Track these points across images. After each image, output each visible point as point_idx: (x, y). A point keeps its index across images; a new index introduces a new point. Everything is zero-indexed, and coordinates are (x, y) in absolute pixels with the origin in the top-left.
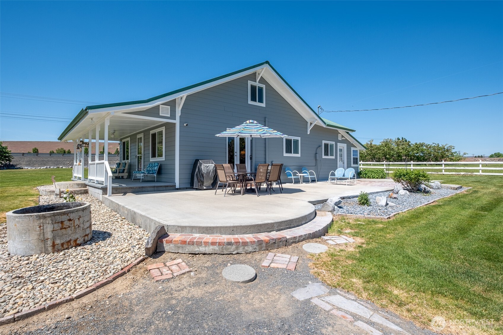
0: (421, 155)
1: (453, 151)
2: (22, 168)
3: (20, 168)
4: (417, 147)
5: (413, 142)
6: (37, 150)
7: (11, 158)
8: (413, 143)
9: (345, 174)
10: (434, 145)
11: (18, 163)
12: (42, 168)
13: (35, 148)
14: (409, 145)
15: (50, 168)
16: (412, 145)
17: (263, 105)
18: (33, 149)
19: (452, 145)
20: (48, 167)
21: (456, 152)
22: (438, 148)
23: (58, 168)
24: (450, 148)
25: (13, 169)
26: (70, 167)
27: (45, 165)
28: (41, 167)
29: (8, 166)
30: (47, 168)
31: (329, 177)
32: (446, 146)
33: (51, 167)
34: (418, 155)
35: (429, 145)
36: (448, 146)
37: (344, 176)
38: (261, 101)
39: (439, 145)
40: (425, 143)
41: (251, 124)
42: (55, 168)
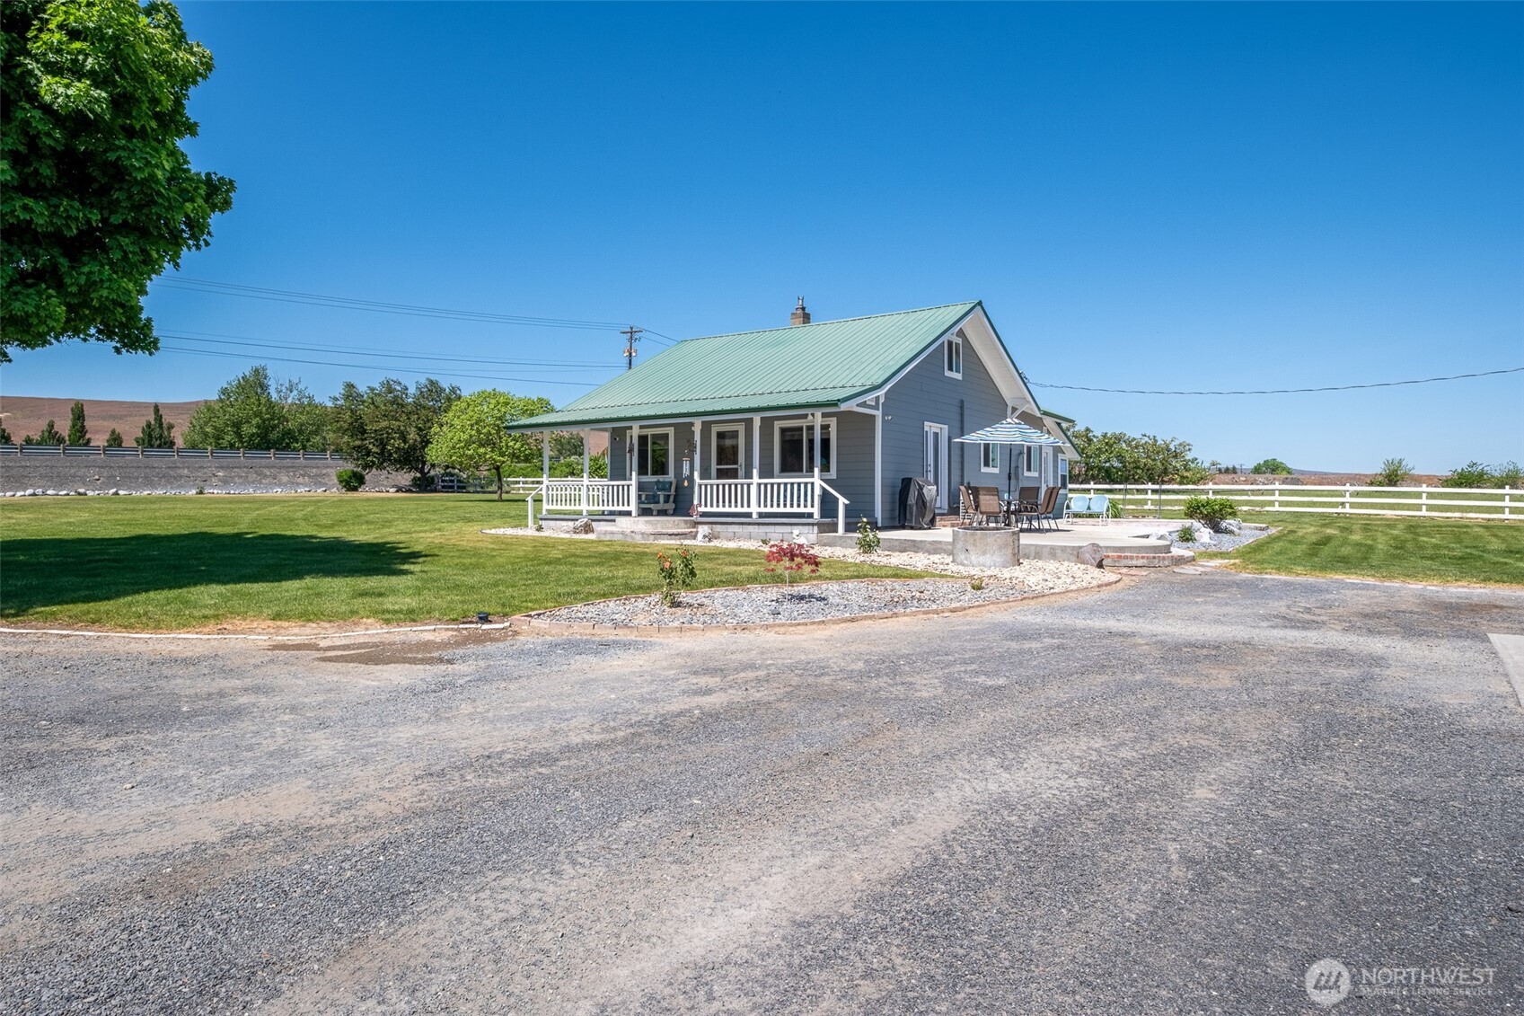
0: (1116, 464)
1: (1189, 456)
4: (1107, 444)
5: (1097, 433)
8: (1096, 435)
9: (1092, 507)
10: (1147, 439)
12: (19, 494)
14: (1090, 440)
16: (1095, 440)
17: (959, 376)
19: (1188, 442)
20: (39, 491)
21: (1196, 459)
22: (1154, 449)
24: (1181, 447)
27: (27, 484)
28: (15, 490)
30: (34, 495)
31: (1065, 512)
32: (1173, 443)
33: (49, 492)
34: (1108, 465)
35: (1134, 439)
36: (1177, 442)
37: (1089, 508)
38: (958, 371)
39: (1156, 441)
40: (1125, 435)
41: (1008, 426)
42: (61, 493)
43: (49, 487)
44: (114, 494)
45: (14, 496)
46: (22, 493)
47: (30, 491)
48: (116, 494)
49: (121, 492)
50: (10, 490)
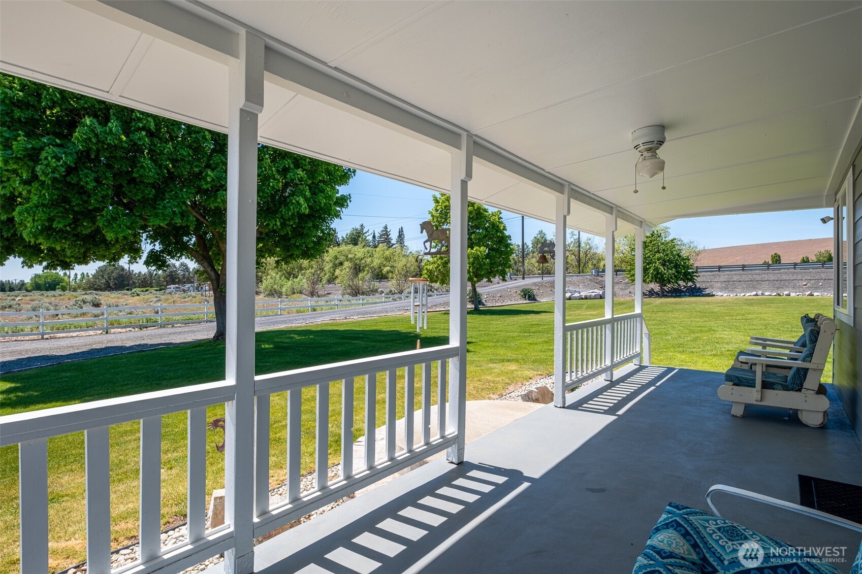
2: (713, 295)
3: (708, 295)
6: (779, 257)
7: (695, 276)
11: (708, 285)
12: (748, 294)
13: (775, 254)
15: (763, 294)
18: (772, 256)
20: (760, 293)
23: (779, 295)
25: (699, 296)
26: (807, 293)
27: (754, 288)
28: (746, 292)
29: (692, 291)
30: (757, 295)
33: (766, 294)
42: (773, 294)
43: (766, 291)
44: (808, 295)
45: (744, 295)
46: (749, 294)
47: (754, 293)
48: (811, 295)
49: (815, 294)
50: (743, 292)
